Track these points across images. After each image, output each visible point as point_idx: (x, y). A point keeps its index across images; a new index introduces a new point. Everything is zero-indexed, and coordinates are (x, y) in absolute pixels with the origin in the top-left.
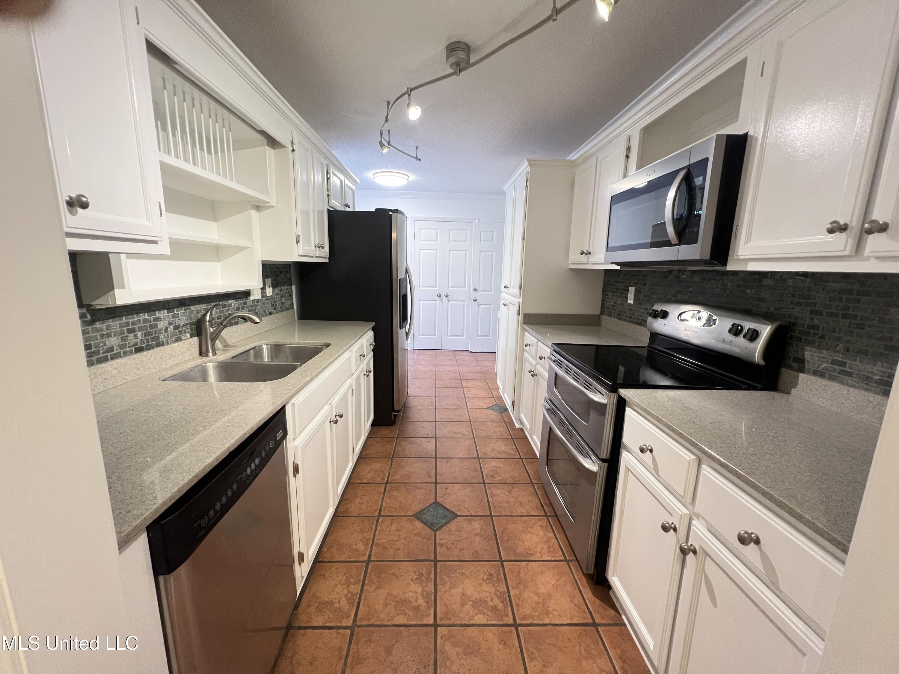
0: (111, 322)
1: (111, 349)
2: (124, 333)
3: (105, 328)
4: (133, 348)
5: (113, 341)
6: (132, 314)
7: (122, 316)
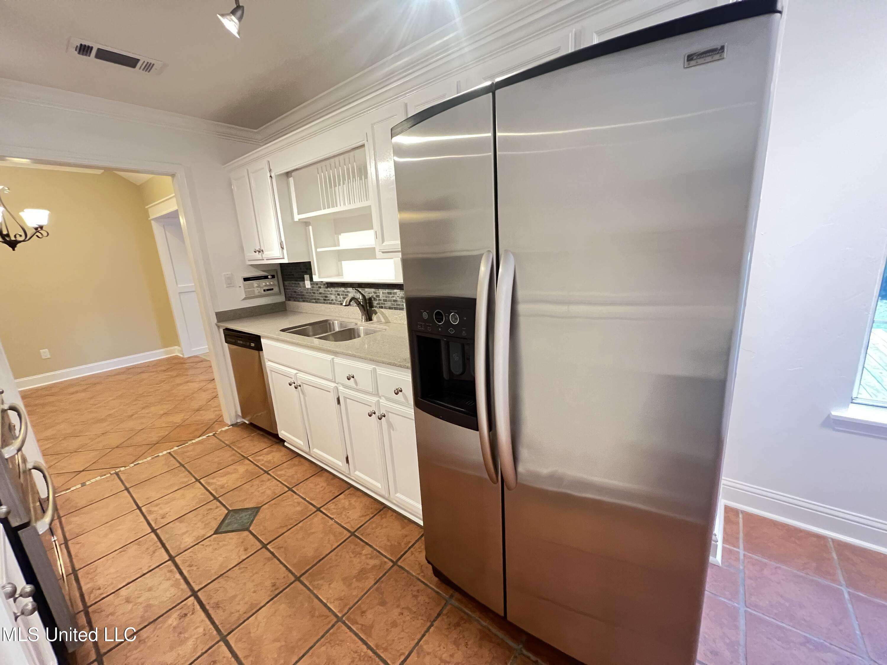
0: (332, 289)
1: (332, 300)
2: (336, 295)
3: (330, 291)
4: (340, 302)
5: (333, 297)
6: (338, 287)
7: (335, 287)
